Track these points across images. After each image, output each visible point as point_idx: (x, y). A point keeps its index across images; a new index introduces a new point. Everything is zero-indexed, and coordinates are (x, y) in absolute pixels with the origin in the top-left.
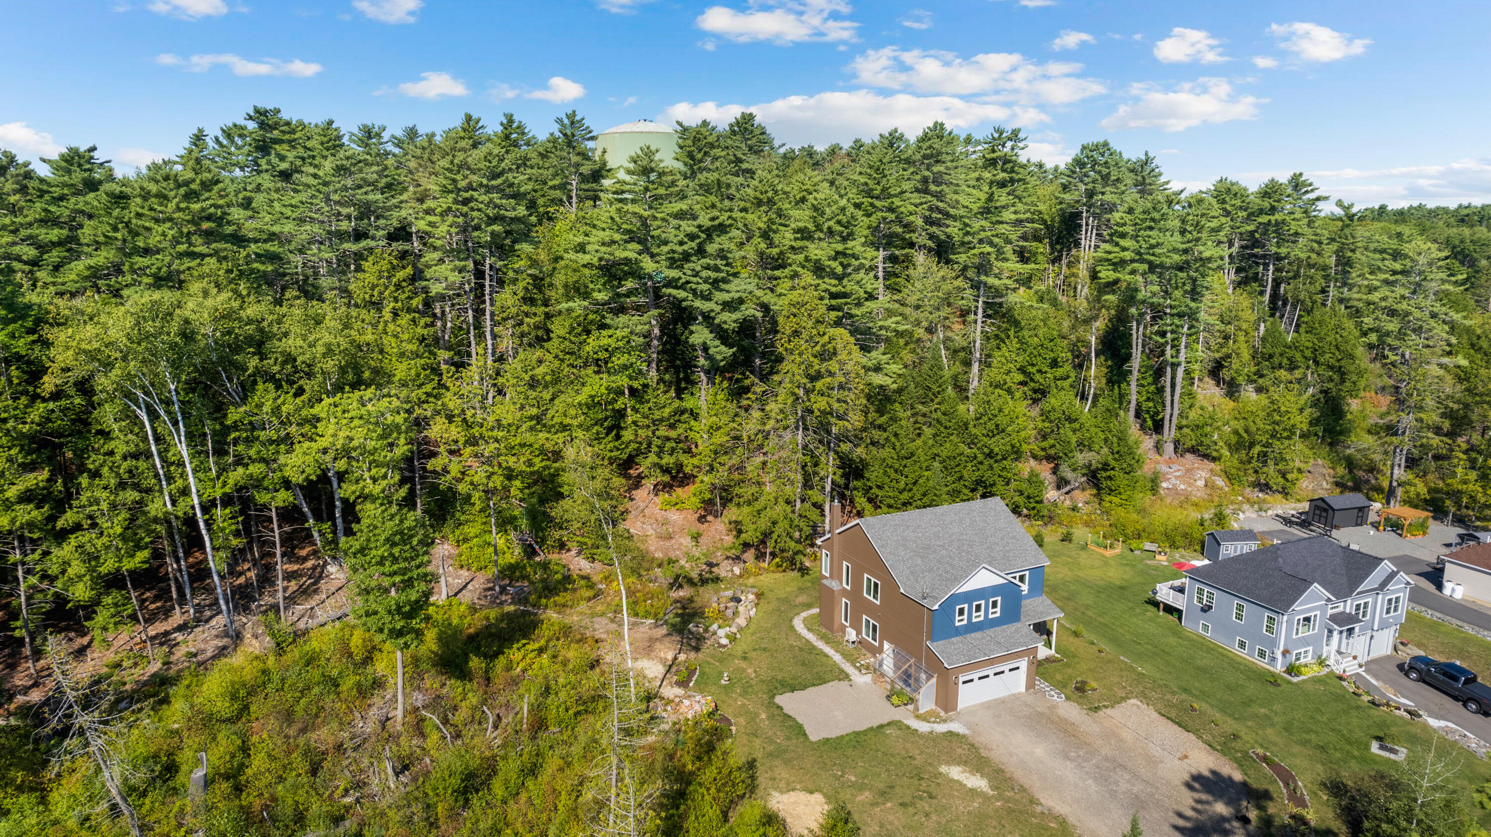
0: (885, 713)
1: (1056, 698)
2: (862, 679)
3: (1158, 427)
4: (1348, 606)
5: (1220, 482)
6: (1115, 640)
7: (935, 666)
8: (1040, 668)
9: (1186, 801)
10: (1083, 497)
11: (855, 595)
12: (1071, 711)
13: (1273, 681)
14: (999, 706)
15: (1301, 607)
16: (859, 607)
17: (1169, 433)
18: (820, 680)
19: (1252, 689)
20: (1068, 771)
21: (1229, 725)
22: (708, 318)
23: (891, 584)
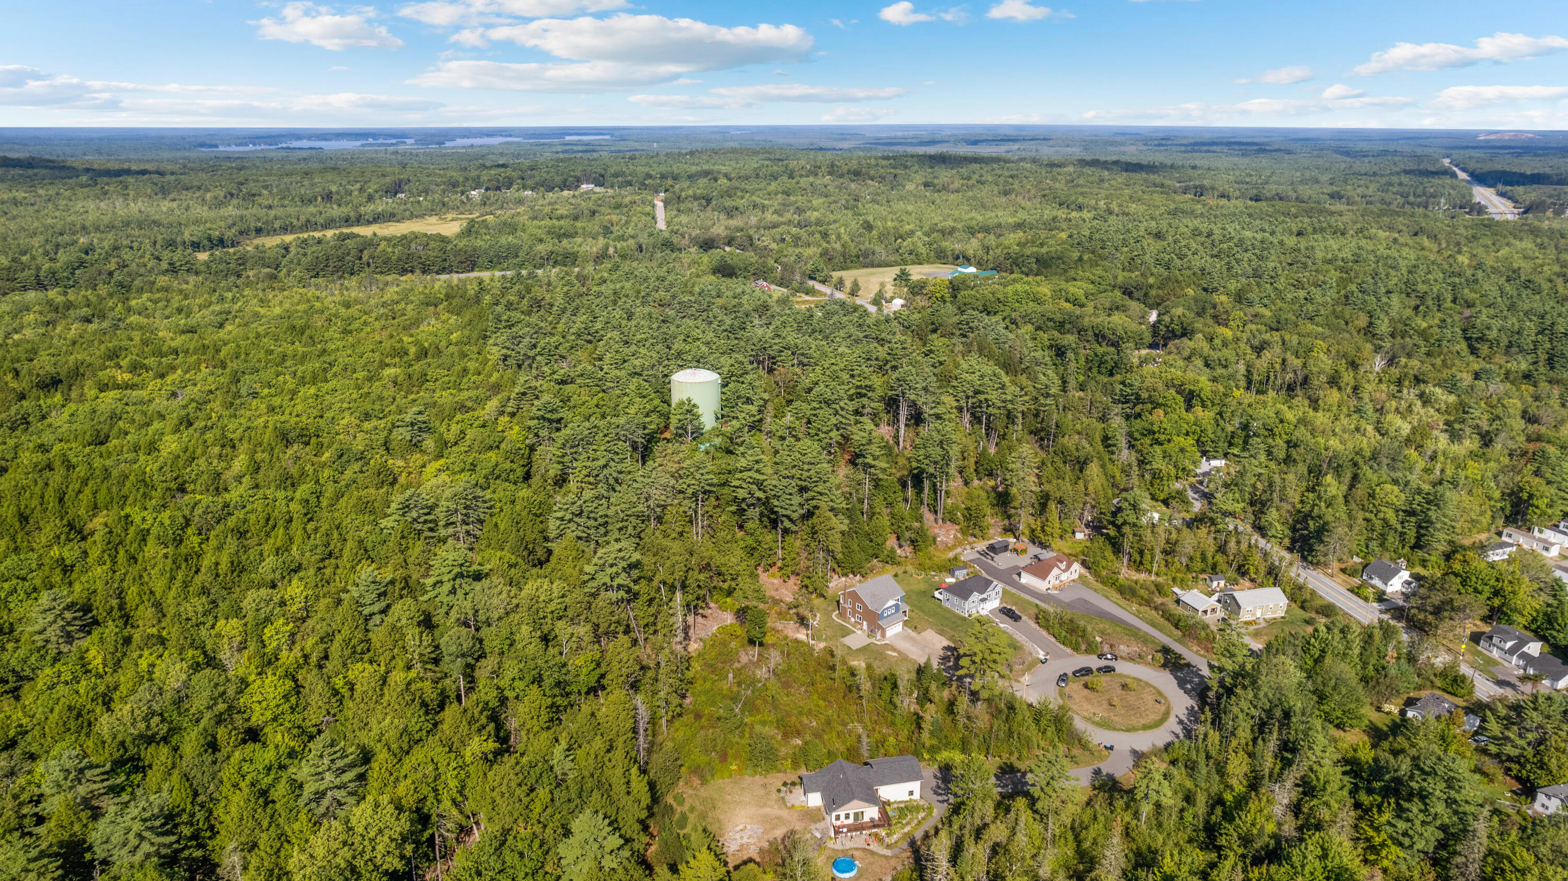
0: (868, 641)
1: (910, 631)
2: (859, 632)
3: (936, 512)
4: (984, 596)
5: (959, 535)
6: (923, 611)
7: (880, 627)
8: (906, 623)
9: (941, 653)
10: (908, 549)
11: (853, 608)
12: (914, 634)
13: (964, 619)
14: (896, 635)
15: (971, 599)
16: (854, 612)
17: (940, 516)
18: (848, 634)
19: (959, 622)
20: (914, 649)
21: (952, 633)
22: (788, 517)
23: (865, 606)
